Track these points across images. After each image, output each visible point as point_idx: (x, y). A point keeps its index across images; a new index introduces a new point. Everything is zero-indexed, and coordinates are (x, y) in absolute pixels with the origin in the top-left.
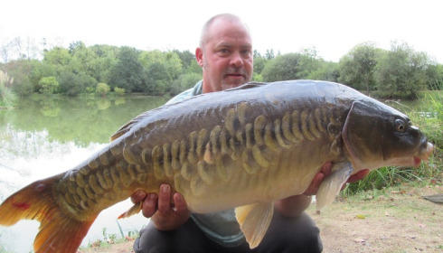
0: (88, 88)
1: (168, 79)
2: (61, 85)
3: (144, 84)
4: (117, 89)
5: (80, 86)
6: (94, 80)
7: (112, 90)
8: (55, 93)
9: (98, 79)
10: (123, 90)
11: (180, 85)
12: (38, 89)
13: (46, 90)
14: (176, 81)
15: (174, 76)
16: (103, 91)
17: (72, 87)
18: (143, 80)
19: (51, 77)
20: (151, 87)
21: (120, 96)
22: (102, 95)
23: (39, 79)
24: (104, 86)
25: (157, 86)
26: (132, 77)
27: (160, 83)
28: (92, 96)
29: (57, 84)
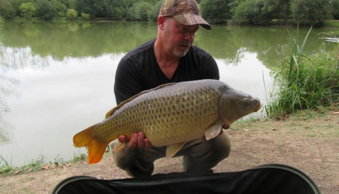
0: (60, 13)
1: (125, 7)
2: (38, 10)
3: (105, 10)
4: (83, 14)
5: (53, 11)
6: (64, 6)
7: (80, 15)
8: (33, 16)
9: (68, 6)
10: (88, 15)
11: (134, 12)
12: (19, 13)
13: (26, 14)
14: (131, 8)
15: (129, 4)
16: (72, 15)
17: (47, 12)
18: (104, 7)
19: (29, 3)
20: (111, 13)
21: (86, 20)
22: (72, 19)
23: (19, 4)
24: (72, 12)
25: (115, 13)
26: (95, 5)
27: (118, 9)
28: (64, 20)
29: (34, 9)
